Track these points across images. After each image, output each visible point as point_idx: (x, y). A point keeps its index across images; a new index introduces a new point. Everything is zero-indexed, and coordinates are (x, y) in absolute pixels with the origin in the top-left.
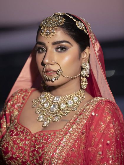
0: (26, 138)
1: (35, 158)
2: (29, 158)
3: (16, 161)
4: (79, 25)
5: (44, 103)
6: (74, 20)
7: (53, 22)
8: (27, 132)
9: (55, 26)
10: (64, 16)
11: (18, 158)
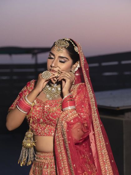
0: (40, 105)
1: (45, 116)
2: (42, 116)
3: (34, 119)
4: (76, 49)
5: (48, 88)
6: (74, 45)
7: (62, 44)
8: (41, 102)
9: (63, 47)
10: (69, 42)
11: (35, 117)
